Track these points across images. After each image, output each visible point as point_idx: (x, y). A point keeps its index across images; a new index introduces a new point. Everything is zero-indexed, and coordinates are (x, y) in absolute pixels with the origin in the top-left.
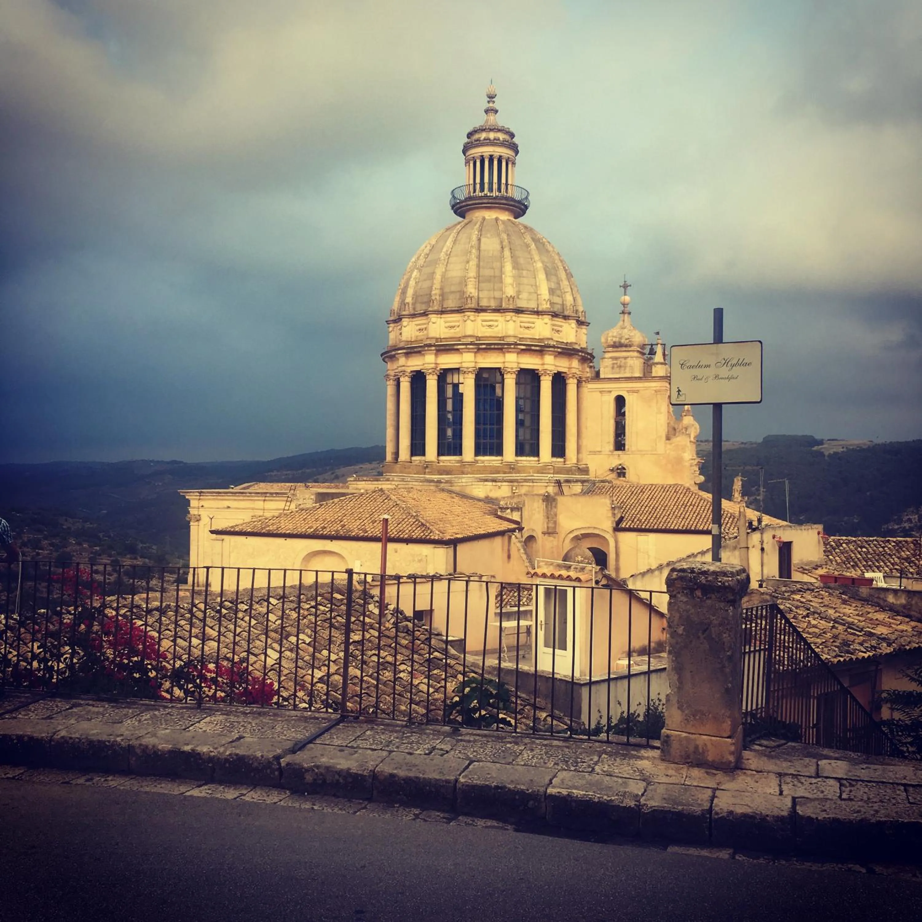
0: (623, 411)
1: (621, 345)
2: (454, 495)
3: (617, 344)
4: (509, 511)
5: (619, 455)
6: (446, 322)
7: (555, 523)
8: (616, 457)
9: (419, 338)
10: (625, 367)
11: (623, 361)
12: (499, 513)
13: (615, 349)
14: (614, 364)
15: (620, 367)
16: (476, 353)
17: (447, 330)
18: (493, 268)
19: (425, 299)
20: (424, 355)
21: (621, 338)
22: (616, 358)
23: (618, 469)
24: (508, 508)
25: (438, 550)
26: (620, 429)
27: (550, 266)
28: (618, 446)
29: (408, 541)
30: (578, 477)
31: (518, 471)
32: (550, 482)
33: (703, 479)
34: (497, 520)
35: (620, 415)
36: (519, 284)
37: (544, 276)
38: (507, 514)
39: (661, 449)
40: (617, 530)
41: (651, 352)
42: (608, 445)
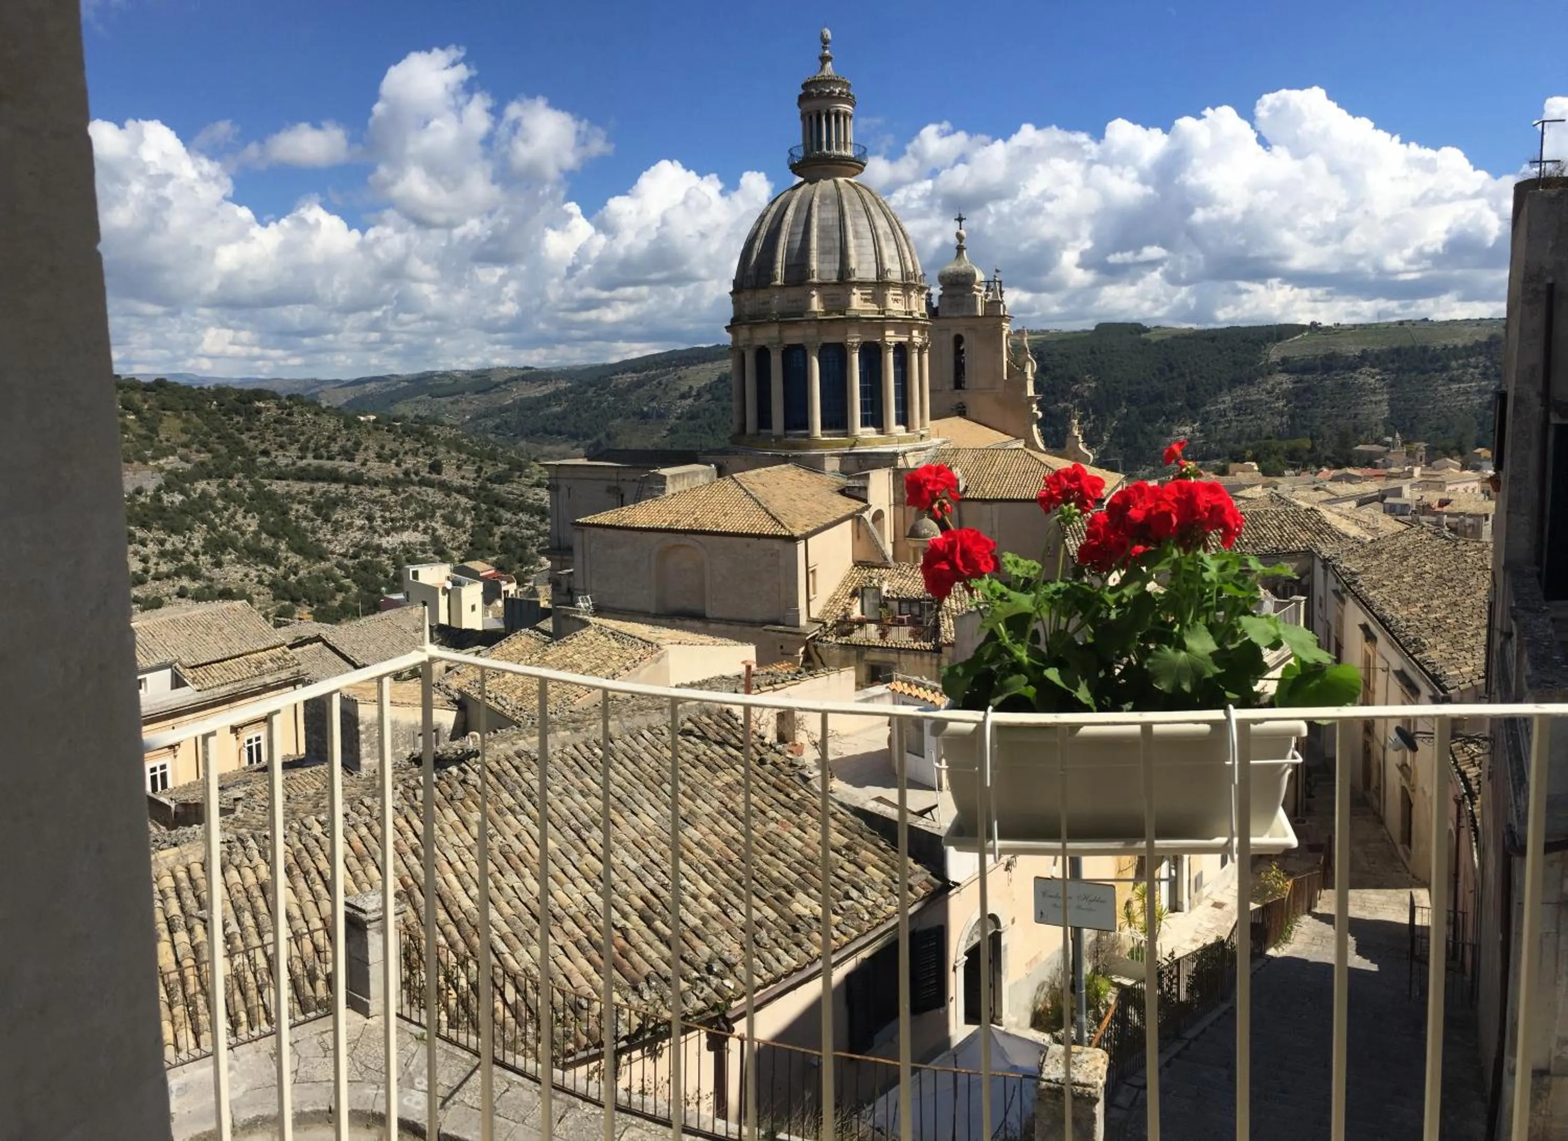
0: (961, 348)
1: (957, 284)
2: (802, 469)
3: (953, 282)
4: (856, 489)
5: (959, 394)
8: (957, 395)
10: (963, 306)
11: (961, 299)
12: (849, 492)
13: (951, 288)
14: (952, 302)
15: (958, 305)
20: (768, 327)
21: (957, 276)
22: (953, 296)
23: (958, 407)
24: (855, 487)
25: (790, 546)
26: (959, 369)
27: (889, 230)
28: (959, 384)
29: (760, 536)
30: (922, 444)
31: (865, 443)
32: (895, 455)
33: (1040, 414)
34: (845, 499)
35: (959, 353)
36: (859, 254)
37: (883, 243)
38: (855, 492)
39: (1000, 389)
40: (961, 500)
41: (988, 289)
42: (949, 384)
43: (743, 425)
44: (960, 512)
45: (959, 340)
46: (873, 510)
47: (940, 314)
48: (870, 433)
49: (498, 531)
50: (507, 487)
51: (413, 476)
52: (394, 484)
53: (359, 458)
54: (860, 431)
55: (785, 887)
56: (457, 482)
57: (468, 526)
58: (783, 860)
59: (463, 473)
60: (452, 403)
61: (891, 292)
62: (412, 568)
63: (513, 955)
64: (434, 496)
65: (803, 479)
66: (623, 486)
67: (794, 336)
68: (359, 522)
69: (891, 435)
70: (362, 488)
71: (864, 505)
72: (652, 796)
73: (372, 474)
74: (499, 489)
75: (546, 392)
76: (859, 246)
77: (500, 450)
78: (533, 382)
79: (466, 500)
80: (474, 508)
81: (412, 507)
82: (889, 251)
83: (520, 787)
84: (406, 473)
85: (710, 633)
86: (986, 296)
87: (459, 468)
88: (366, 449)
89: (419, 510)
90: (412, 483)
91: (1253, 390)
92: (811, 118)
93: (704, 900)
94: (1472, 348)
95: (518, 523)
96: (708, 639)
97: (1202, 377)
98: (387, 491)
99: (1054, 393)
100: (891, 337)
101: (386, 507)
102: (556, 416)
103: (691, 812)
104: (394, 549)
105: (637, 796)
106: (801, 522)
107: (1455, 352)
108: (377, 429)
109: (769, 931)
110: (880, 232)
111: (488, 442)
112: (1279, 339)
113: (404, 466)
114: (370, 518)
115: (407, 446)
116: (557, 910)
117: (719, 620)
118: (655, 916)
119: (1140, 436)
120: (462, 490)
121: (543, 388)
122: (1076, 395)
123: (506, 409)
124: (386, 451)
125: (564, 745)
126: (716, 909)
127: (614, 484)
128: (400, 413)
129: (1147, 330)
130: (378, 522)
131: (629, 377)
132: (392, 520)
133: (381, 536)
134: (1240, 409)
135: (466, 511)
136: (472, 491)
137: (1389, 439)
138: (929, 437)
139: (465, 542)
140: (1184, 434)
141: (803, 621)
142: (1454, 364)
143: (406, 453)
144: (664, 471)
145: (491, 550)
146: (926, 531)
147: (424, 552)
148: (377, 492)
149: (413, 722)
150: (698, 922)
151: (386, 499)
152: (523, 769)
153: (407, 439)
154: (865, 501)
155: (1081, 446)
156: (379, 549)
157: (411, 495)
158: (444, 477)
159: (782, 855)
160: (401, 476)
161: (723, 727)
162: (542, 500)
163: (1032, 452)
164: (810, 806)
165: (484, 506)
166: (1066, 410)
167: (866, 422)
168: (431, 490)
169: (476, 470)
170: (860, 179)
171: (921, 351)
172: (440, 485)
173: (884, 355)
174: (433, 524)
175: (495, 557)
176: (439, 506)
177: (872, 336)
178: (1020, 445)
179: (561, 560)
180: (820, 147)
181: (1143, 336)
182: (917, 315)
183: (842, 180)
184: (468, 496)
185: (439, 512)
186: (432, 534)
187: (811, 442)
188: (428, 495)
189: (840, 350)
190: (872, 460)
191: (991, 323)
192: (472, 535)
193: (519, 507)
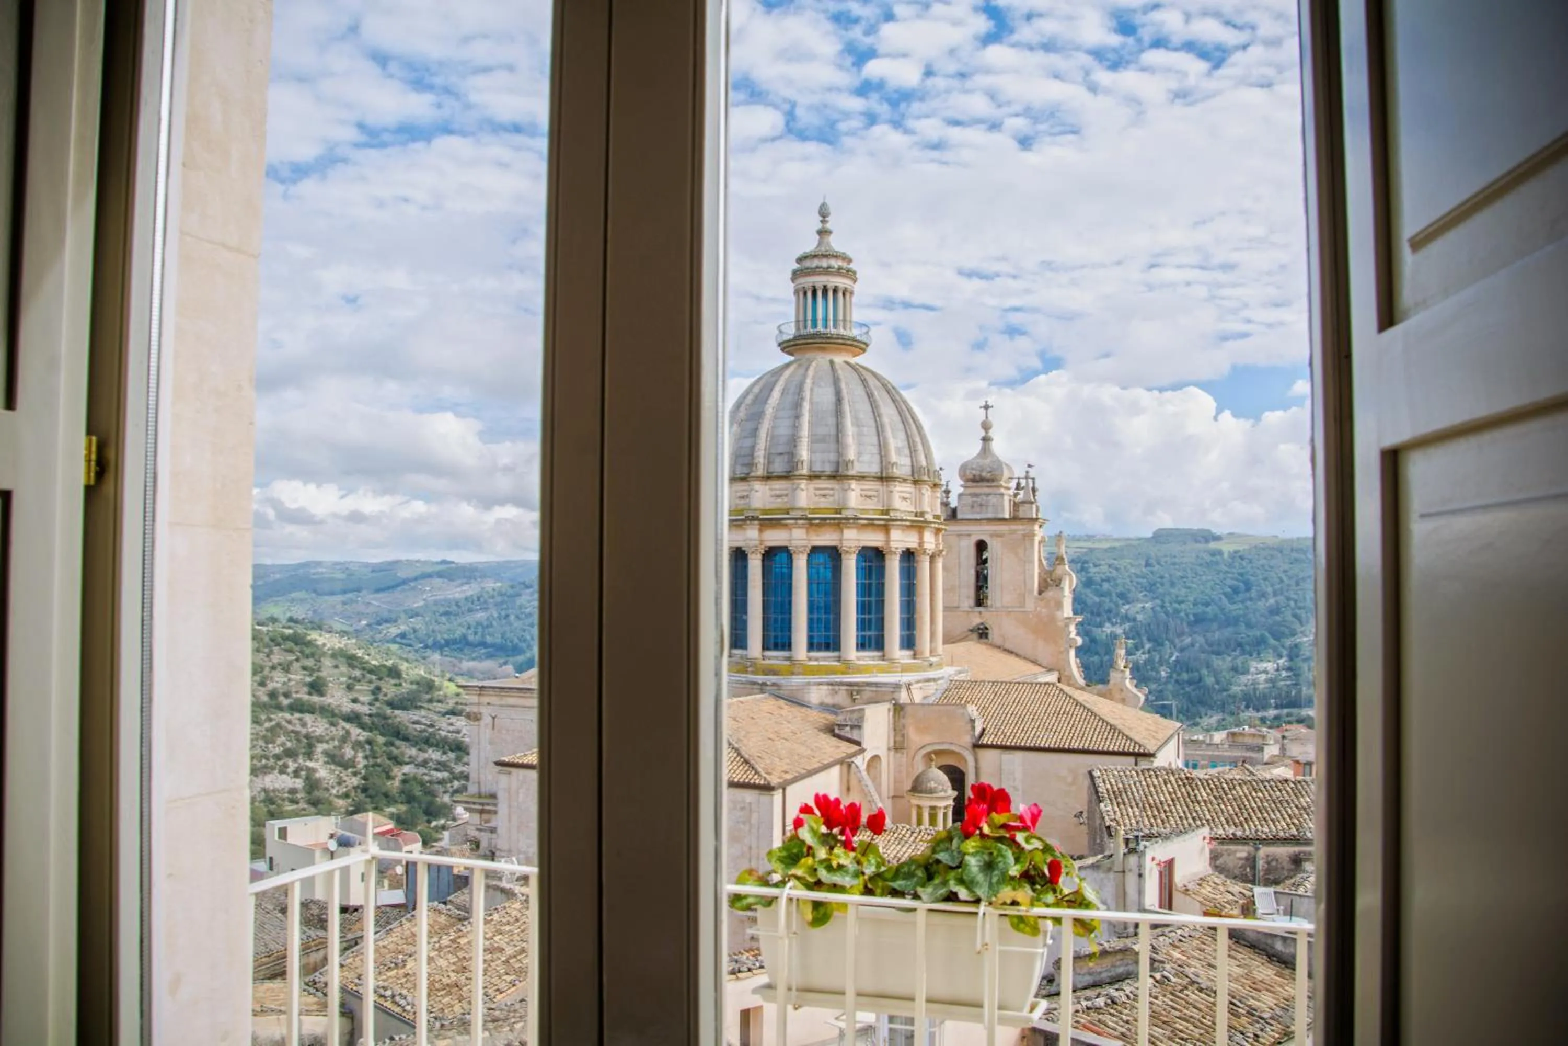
0: (984, 557)
1: (982, 480)
2: (782, 702)
3: (977, 478)
4: (848, 728)
5: (980, 613)
6: (771, 490)
7: (903, 736)
8: (978, 614)
9: (740, 508)
10: (987, 506)
11: (985, 498)
12: (837, 731)
13: (975, 484)
14: (974, 502)
15: (981, 505)
16: (807, 529)
17: (772, 499)
18: (827, 425)
19: (746, 460)
20: (745, 529)
21: (982, 471)
22: (976, 495)
23: (979, 629)
24: (847, 725)
25: (764, 798)
27: (897, 418)
28: (980, 601)
30: (931, 674)
31: (859, 670)
32: (897, 686)
33: (1080, 641)
34: (835, 741)
35: (982, 562)
36: (860, 444)
37: (889, 433)
38: (846, 732)
39: (1030, 605)
40: (977, 746)
41: (1018, 487)
42: (968, 600)
44: (976, 761)
45: (981, 546)
46: (868, 755)
47: (959, 516)
48: (869, 658)
49: (399, 772)
50: (415, 715)
51: (281, 699)
54: (853, 655)
56: (346, 707)
57: (360, 766)
59: (354, 695)
60: (344, 603)
61: (898, 488)
62: (277, 824)
64: (317, 726)
65: (784, 712)
67: (775, 537)
69: (892, 661)
71: (856, 748)
74: (402, 716)
75: (469, 593)
76: (860, 435)
77: (406, 666)
78: (451, 580)
79: (359, 731)
80: (369, 742)
81: (279, 741)
82: (896, 442)
84: (273, 695)
86: (1016, 495)
87: (350, 688)
89: (289, 744)
90: (280, 708)
92: (805, 293)
95: (424, 763)
97: (1288, 599)
99: (1099, 615)
100: (900, 540)
102: (480, 624)
104: (254, 799)
106: (781, 765)
110: (886, 420)
111: (389, 654)
113: (271, 686)
115: (276, 658)
119: (1205, 672)
120: (353, 718)
121: (466, 587)
122: (1126, 618)
123: (414, 614)
128: (266, 615)
129: (1217, 537)
135: (358, 745)
138: (940, 666)
139: (355, 788)
140: (1266, 672)
143: (273, 668)
145: (389, 798)
146: (933, 784)
147: (294, 801)
153: (276, 649)
154: (858, 744)
155: (1128, 682)
157: (278, 725)
158: (328, 700)
160: (266, 699)
162: (458, 732)
163: (1067, 689)
165: (381, 740)
166: (1114, 637)
167: (862, 645)
168: (308, 718)
169: (373, 693)
170: (860, 360)
171: (933, 558)
172: (327, 712)
173: (888, 563)
174: (310, 764)
175: (392, 809)
176: (320, 740)
177: (874, 539)
178: (1052, 678)
179: (482, 812)
180: (815, 325)
181: (1213, 545)
182: (929, 517)
183: (839, 359)
184: (362, 726)
185: (320, 748)
186: (308, 778)
187: (794, 667)
188: (304, 725)
189: (834, 554)
190: (868, 693)
191: (1019, 527)
192: (365, 778)
193: (427, 741)
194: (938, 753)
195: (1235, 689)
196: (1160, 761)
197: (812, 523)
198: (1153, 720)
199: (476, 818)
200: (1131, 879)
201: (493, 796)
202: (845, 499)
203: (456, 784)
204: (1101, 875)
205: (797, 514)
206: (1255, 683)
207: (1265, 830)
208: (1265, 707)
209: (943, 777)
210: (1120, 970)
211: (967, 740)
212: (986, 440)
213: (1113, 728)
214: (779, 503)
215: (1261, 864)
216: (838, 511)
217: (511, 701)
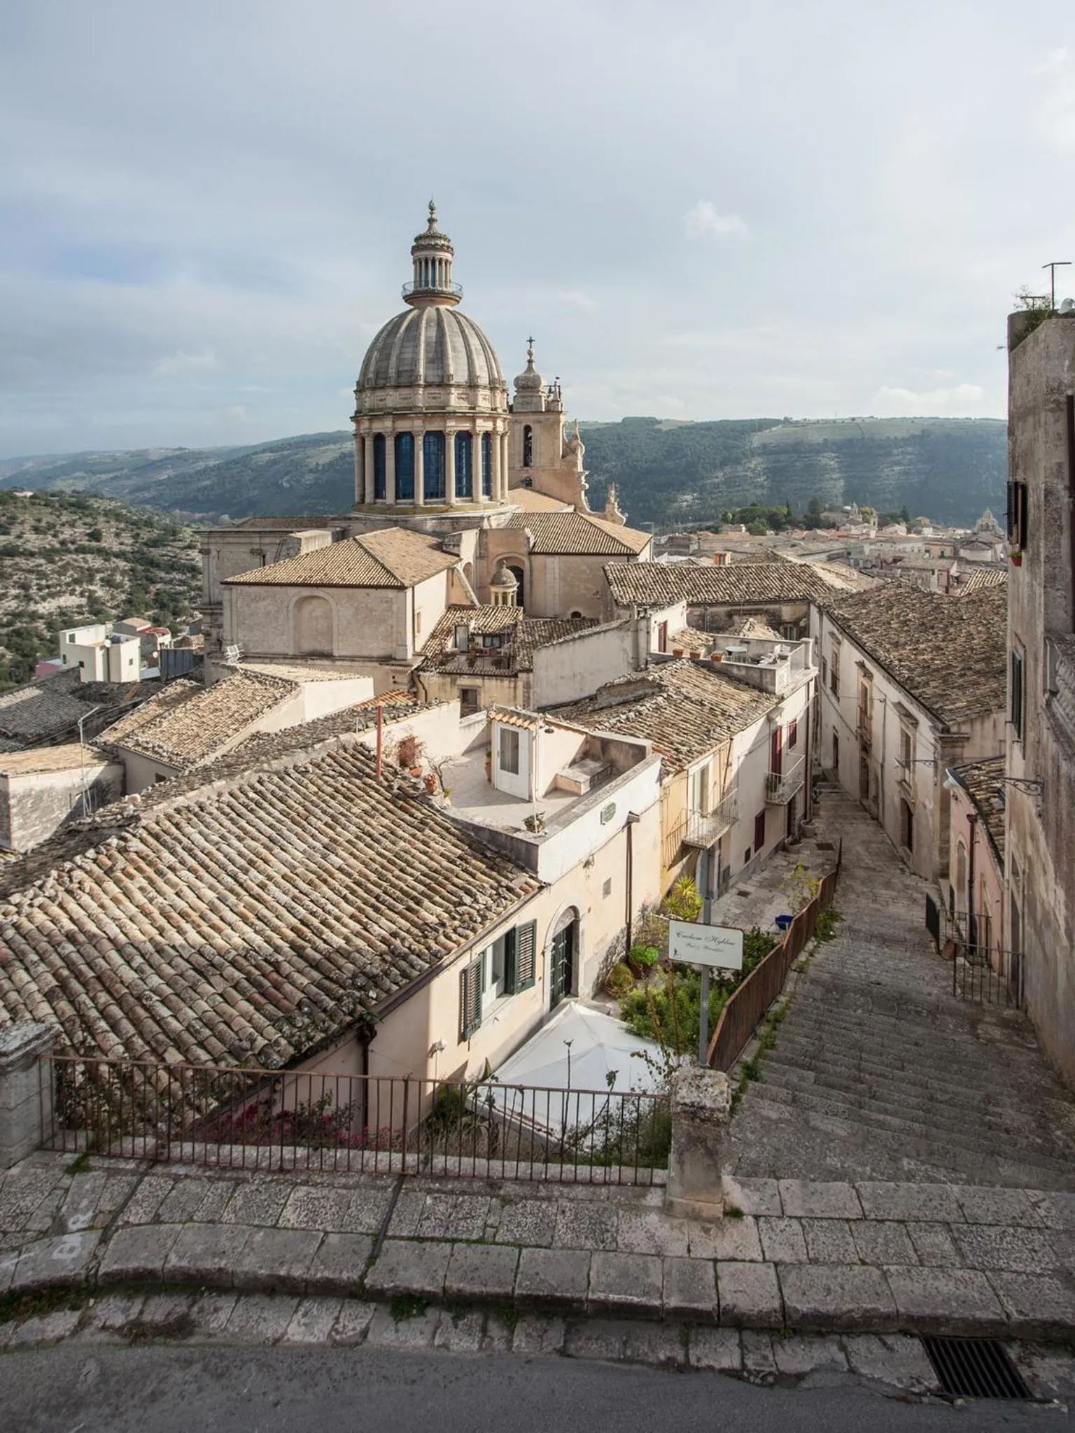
0: (529, 436)
1: (528, 387)
2: (409, 531)
3: (525, 386)
4: (451, 546)
5: (527, 470)
6: (400, 394)
7: (485, 549)
8: (525, 471)
10: (532, 404)
11: (530, 398)
12: (443, 548)
13: (523, 390)
14: (523, 401)
15: (528, 403)
16: (423, 420)
17: (401, 401)
20: (383, 421)
21: (527, 381)
22: (524, 397)
23: (527, 480)
24: (450, 544)
25: (401, 594)
26: (528, 450)
27: (480, 347)
28: (526, 463)
29: (377, 587)
30: (502, 510)
31: (458, 509)
32: (482, 518)
33: (587, 486)
34: (443, 555)
35: (527, 439)
36: (457, 363)
37: (475, 356)
38: (451, 549)
39: (557, 466)
40: (531, 553)
41: (550, 391)
42: (519, 464)
43: (363, 496)
44: (531, 563)
45: (528, 429)
46: (464, 562)
47: (515, 410)
48: (464, 501)
49: (153, 588)
50: (163, 550)
51: (69, 545)
52: (49, 554)
53: (15, 530)
54: (454, 500)
55: (413, 898)
56: (116, 548)
57: (127, 586)
58: (411, 875)
59: (121, 539)
60: (112, 479)
61: (481, 393)
62: (68, 632)
63: (175, 1017)
64: (96, 562)
65: (409, 537)
66: (264, 548)
67: (403, 426)
68: (14, 592)
69: (478, 502)
70: (17, 559)
71: (457, 558)
72: (299, 830)
73: (29, 546)
74: (155, 552)
75: (198, 468)
76: (456, 357)
77: (156, 518)
79: (124, 563)
80: (132, 570)
81: (69, 574)
82: (480, 362)
83: (180, 843)
84: (63, 543)
85: (335, 669)
86: (548, 397)
87: (117, 535)
88: (22, 523)
89: (76, 575)
90: (69, 552)
91: (740, 468)
92: (420, 263)
93: (346, 920)
94: (908, 439)
95: (171, 581)
96: (336, 675)
98: (42, 561)
99: (596, 470)
100: (483, 426)
101: (41, 575)
102: (206, 488)
103: (333, 840)
104: (51, 614)
105: (285, 831)
106: (410, 573)
107: (896, 443)
108: (34, 504)
109: (403, 940)
110: (473, 348)
111: (145, 511)
112: (760, 430)
113: (61, 537)
114: (25, 587)
115: (64, 519)
116: (217, 959)
117: (343, 658)
118: (306, 944)
119: (652, 502)
120: (121, 555)
121: (194, 465)
123: (160, 483)
124: (43, 524)
125: (220, 795)
126: (358, 927)
127: (257, 547)
128: (56, 489)
129: (660, 422)
130: (34, 590)
131: (267, 456)
132: (48, 587)
133: (36, 603)
134: (729, 482)
135: (123, 573)
136: (130, 556)
137: (848, 508)
138: (508, 504)
139: (123, 601)
140: (687, 501)
141: (410, 656)
142: (895, 451)
143: (63, 525)
144: (298, 535)
145: (147, 606)
146: (504, 578)
147: (82, 613)
148: (32, 563)
149: (70, 785)
150: (342, 942)
151: (43, 568)
152: (184, 824)
154: (458, 556)
155: (616, 510)
156: (34, 616)
157: (68, 563)
158: (104, 545)
159: (409, 870)
160: (58, 546)
161: (358, 759)
162: (194, 560)
163: (581, 515)
164: (432, 823)
165: (140, 568)
166: (605, 483)
167: (459, 494)
168: (89, 557)
169: (133, 537)
170: (456, 308)
171: (502, 437)
172: (100, 551)
173: (474, 441)
174: (91, 587)
175: (150, 613)
176: (98, 571)
177: (466, 426)
178: (571, 509)
179: (212, 614)
180: (427, 284)
181: (657, 427)
182: (500, 411)
183: (442, 307)
184: (127, 560)
185: (98, 576)
186: (89, 597)
187: (415, 509)
188: (86, 561)
189: (440, 436)
190: (463, 523)
191: (551, 417)
192: (130, 594)
193: (172, 567)
194: (506, 559)
195: (669, 512)
196: (642, 558)
197: (427, 416)
198: (633, 532)
199: (208, 619)
200: (642, 635)
201: (220, 603)
202: (448, 400)
203: (193, 593)
204: (622, 633)
205: (418, 410)
206: (681, 507)
207: (710, 597)
208: (687, 521)
209: (511, 574)
210: (640, 692)
211: (525, 550)
212: (530, 362)
213: (614, 539)
214: (404, 404)
215: (708, 618)
216: (443, 408)
217: (231, 540)
